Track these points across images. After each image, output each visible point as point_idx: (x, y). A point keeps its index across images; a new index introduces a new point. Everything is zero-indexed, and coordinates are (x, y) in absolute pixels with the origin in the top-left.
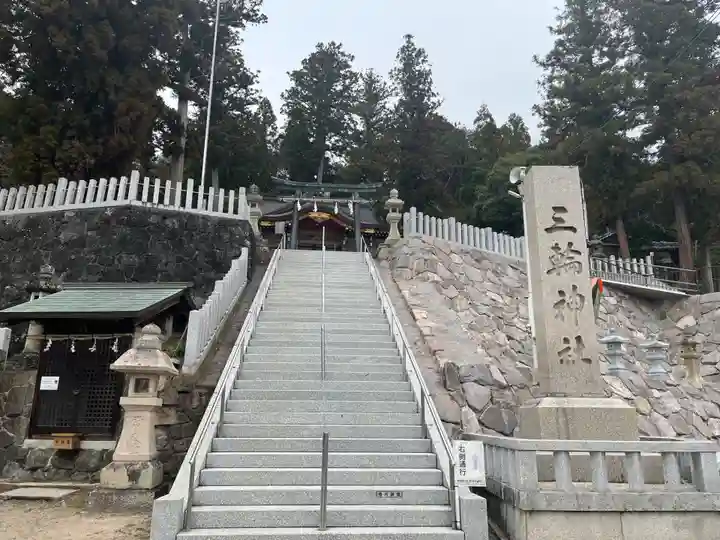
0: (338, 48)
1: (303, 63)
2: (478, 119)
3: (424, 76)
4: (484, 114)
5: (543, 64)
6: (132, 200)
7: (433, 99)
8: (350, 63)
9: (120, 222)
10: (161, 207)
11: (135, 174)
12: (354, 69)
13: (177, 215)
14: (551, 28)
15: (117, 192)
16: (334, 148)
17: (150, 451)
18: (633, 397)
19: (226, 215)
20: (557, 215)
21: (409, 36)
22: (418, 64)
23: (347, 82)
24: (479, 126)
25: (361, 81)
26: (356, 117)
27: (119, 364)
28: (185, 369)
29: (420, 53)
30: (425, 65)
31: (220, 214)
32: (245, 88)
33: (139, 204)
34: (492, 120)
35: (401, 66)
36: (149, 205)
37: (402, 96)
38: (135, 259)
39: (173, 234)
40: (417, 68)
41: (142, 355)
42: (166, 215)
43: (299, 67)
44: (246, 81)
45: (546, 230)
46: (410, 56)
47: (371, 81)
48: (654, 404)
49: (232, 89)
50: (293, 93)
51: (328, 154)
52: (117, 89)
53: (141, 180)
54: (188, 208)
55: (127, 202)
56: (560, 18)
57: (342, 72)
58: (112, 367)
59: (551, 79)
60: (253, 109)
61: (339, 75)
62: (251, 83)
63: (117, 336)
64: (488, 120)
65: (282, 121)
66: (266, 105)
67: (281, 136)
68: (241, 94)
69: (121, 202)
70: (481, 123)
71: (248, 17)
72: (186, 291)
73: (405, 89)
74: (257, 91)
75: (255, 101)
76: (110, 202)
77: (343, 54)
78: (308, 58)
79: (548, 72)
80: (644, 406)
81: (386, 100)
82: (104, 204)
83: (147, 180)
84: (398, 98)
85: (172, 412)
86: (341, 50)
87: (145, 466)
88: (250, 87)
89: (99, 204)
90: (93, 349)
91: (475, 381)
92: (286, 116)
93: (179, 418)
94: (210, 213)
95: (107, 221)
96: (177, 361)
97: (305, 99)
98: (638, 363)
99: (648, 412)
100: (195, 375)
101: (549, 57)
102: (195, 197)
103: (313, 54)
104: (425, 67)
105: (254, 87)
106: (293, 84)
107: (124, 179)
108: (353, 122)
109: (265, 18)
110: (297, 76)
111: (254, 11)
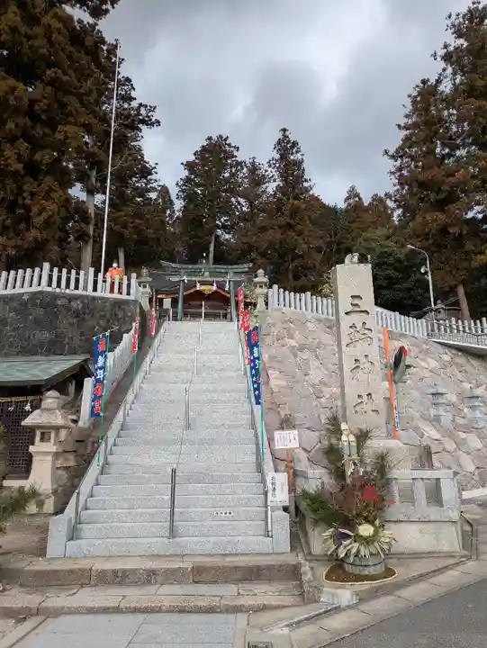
0: (226, 140)
1: (195, 154)
2: (347, 199)
3: (299, 164)
4: (353, 194)
5: (393, 157)
6: (44, 287)
7: (306, 184)
8: (235, 153)
9: (35, 305)
10: (67, 291)
11: (46, 266)
12: (239, 159)
13: (80, 297)
14: (399, 126)
15: (32, 280)
16: (224, 227)
17: (52, 485)
18: (442, 439)
19: (119, 296)
20: (356, 301)
21: (284, 130)
22: (292, 154)
23: (234, 170)
24: (349, 205)
25: (245, 170)
26: (242, 200)
27: (28, 421)
28: (81, 424)
29: (295, 144)
30: (299, 155)
31: (116, 295)
32: (146, 178)
33: (49, 289)
34: (360, 199)
35: (277, 157)
36: (58, 290)
37: (279, 182)
38: (46, 335)
39: (77, 314)
40: (292, 157)
41: (45, 414)
42: (71, 298)
43: (192, 158)
44: (146, 172)
45: (346, 313)
46: (286, 147)
47: (254, 168)
48: (460, 444)
49: (134, 179)
50: (188, 180)
51: (219, 232)
52: (32, 194)
53: (51, 270)
54: (90, 292)
55: (40, 289)
56: (407, 116)
57: (229, 161)
58: (23, 423)
59: (400, 169)
60: (153, 195)
61: (227, 164)
62: (151, 174)
63: (30, 398)
64: (357, 199)
65: (179, 205)
66: (164, 191)
67: (178, 218)
68: (141, 184)
69: (35, 289)
70: (351, 201)
71: (143, 122)
72: (86, 361)
73: (281, 176)
74: (156, 181)
75: (154, 189)
76: (27, 289)
77: (229, 145)
78: (199, 149)
79: (398, 163)
80: (451, 446)
81: (267, 184)
82: (22, 291)
83: (56, 270)
84: (276, 184)
85: (71, 457)
86: (227, 142)
87: (48, 497)
88: (149, 177)
89: (18, 290)
90: (11, 409)
91: (308, 428)
92: (182, 201)
93: (77, 461)
94: (108, 295)
95: (24, 304)
96: (74, 417)
97: (198, 185)
98: (466, 410)
99: (453, 450)
100: (89, 428)
101: (397, 151)
102: (95, 282)
103: (203, 146)
104: (299, 156)
105: (153, 177)
106: (186, 173)
107: (37, 270)
108: (239, 203)
109: (158, 122)
110: (190, 166)
111: (149, 117)
